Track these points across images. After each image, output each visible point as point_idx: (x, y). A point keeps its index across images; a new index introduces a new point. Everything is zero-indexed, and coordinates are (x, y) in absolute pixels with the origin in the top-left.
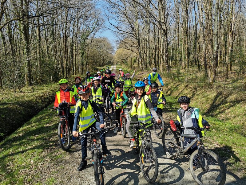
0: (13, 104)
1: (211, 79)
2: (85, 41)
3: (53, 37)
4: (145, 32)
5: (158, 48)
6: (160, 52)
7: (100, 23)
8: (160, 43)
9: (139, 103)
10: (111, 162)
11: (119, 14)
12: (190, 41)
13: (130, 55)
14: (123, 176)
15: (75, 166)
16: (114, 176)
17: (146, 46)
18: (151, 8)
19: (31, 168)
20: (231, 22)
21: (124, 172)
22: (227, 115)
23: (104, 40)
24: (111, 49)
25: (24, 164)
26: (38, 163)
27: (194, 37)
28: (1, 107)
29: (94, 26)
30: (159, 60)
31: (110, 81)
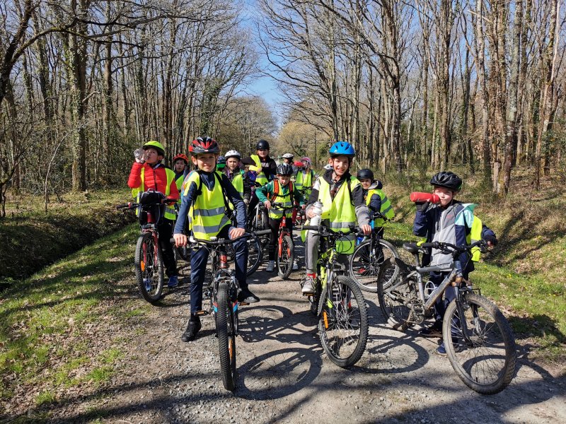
0: (40, 220)
1: (499, 185)
2: (213, 99)
3: (141, 85)
4: (348, 86)
5: (378, 121)
6: (383, 127)
7: (248, 62)
8: (382, 111)
9: (336, 191)
10: (257, 329)
11: (291, 41)
12: (453, 110)
13: (312, 136)
14: (285, 354)
16: (259, 354)
17: (350, 117)
18: (365, 27)
19: (66, 332)
20: (549, 62)
21: (284, 348)
22: (534, 262)
23: (256, 100)
24: (271, 124)
25: (52, 326)
26: (84, 324)
27: (463, 101)
28: (13, 224)
29: (233, 68)
30: (378, 151)
31: (267, 165)
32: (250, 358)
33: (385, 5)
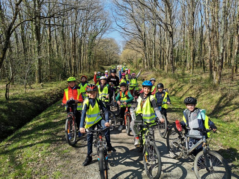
0: (23, 99)
1: (216, 80)
2: (93, 41)
3: (63, 37)
4: (151, 34)
5: (164, 50)
6: (166, 53)
7: (108, 25)
8: (165, 44)
9: (144, 102)
10: (115, 159)
11: (126, 16)
12: (196, 43)
13: (136, 55)
14: (127, 173)
15: (80, 161)
17: (151, 47)
18: (157, 10)
19: (38, 161)
20: (237, 25)
21: (128, 169)
22: (231, 117)
23: (112, 40)
24: (118, 50)
25: (32, 157)
26: (45, 157)
27: (200, 39)
28: (12, 102)
29: (102, 27)
30: (164, 61)
31: (115, 80)
32: (114, 175)
33: (166, 2)
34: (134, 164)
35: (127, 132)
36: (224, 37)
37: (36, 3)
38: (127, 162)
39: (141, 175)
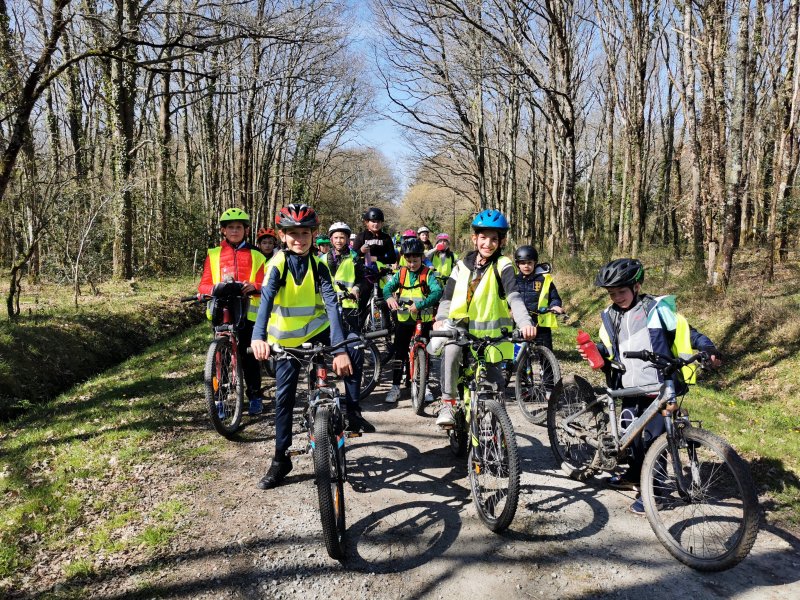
0: (68, 319)
1: (716, 275)
2: (310, 152)
3: (211, 132)
4: (501, 133)
5: (544, 183)
6: (550, 192)
7: (360, 100)
8: (549, 169)
9: (478, 280)
10: (372, 474)
11: (421, 71)
12: (649, 168)
13: (450, 204)
14: (411, 509)
15: (252, 476)
16: (377, 508)
17: (503, 178)
18: (525, 51)
19: (107, 477)
20: (787, 102)
21: (413, 501)
22: (767, 384)
23: (370, 153)
24: (391, 187)
25: (87, 467)
26: (132, 465)
27: (663, 155)
28: (30, 324)
29: (339, 108)
30: (543, 225)
31: (380, 243)
33: (554, 21)
34: (434, 486)
35: (416, 405)
36: (742, 130)
37: (125, 14)
38: (413, 482)
39: (459, 516)
